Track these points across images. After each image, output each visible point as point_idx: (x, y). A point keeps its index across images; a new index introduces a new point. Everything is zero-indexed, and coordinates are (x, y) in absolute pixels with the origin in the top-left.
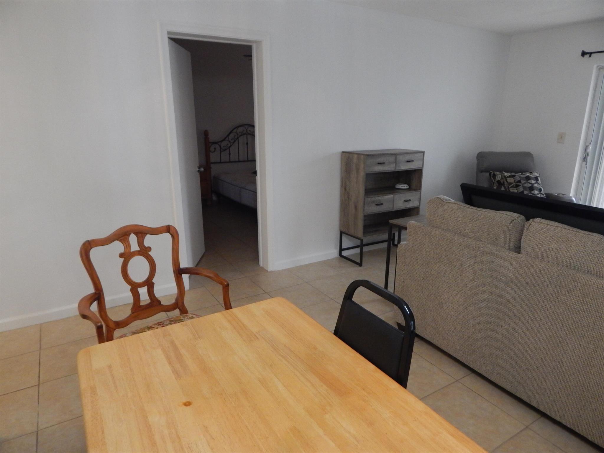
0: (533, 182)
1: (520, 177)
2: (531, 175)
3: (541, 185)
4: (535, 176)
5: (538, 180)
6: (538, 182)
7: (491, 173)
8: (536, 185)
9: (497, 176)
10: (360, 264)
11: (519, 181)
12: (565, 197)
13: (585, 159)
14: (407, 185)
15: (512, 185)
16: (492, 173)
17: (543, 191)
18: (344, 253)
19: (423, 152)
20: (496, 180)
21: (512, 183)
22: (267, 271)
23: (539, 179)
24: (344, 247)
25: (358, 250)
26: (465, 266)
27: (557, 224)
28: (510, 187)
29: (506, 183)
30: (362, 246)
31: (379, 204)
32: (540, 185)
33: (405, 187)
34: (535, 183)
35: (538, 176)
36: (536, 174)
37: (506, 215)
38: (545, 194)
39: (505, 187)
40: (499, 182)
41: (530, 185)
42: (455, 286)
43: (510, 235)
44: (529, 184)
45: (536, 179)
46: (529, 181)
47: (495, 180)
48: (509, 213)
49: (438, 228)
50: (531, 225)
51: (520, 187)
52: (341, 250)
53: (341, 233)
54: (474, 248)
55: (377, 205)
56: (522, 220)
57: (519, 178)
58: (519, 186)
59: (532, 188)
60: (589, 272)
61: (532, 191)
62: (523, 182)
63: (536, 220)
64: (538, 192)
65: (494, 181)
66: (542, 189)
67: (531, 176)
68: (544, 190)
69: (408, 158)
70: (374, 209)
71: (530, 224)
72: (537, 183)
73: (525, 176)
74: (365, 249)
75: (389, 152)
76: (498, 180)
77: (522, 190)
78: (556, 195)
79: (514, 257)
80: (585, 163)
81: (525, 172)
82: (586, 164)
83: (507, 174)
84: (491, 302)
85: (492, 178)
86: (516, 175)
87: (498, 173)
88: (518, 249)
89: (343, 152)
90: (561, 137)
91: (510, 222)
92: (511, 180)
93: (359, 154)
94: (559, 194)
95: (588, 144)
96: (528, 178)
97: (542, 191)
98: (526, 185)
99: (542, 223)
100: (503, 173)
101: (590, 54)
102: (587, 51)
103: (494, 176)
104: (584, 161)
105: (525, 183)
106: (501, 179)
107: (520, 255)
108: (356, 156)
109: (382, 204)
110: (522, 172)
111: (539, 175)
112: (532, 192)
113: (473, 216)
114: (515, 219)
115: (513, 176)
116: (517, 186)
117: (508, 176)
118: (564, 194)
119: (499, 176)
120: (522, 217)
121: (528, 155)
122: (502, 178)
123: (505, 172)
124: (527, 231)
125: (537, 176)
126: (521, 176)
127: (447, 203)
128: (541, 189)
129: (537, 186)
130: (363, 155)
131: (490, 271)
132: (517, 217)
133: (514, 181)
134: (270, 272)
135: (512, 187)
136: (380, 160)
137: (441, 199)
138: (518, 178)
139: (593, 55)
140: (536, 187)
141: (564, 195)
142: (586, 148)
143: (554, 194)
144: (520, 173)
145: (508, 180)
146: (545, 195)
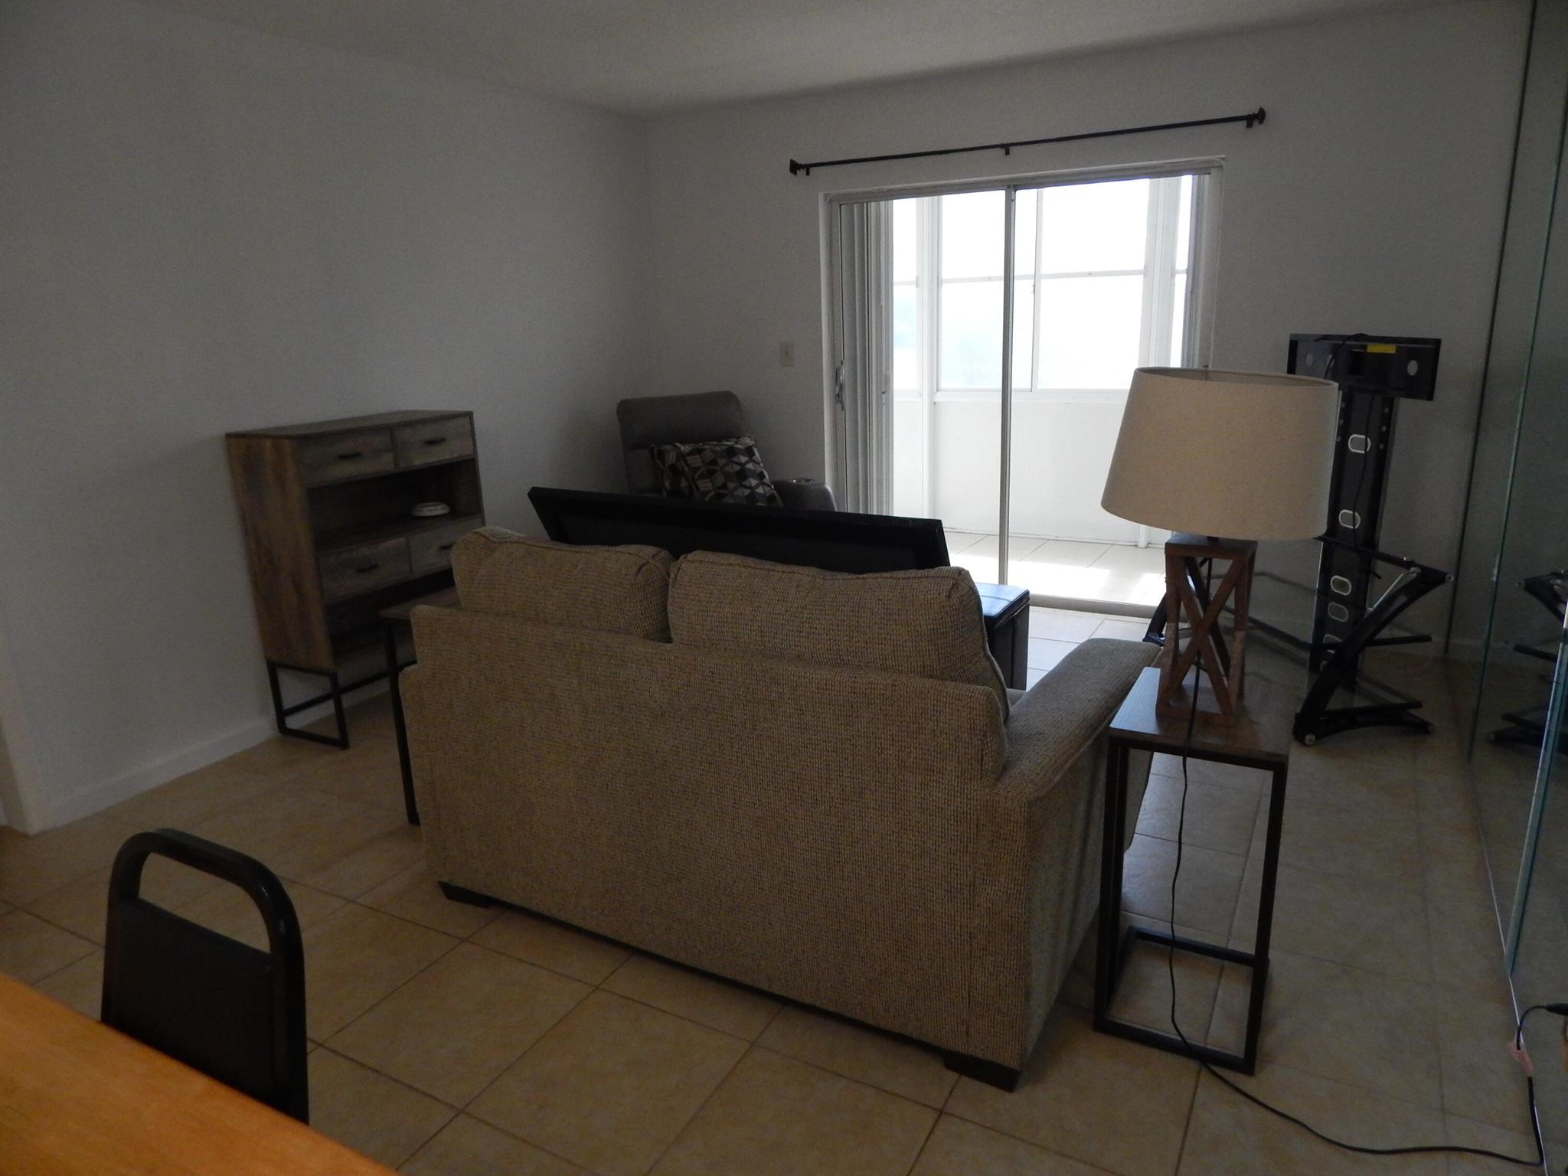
0: (743, 459)
1: (714, 452)
2: (737, 443)
3: (762, 465)
4: (747, 446)
5: (754, 454)
6: (754, 458)
7: (653, 448)
8: (750, 466)
9: (667, 454)
10: (343, 743)
11: (714, 462)
12: (813, 485)
13: (838, 398)
14: (442, 506)
15: (700, 472)
16: (656, 450)
17: (767, 477)
18: (294, 722)
19: (469, 415)
20: (667, 465)
21: (699, 468)
22: (25, 836)
23: (755, 450)
24: (287, 704)
25: (328, 708)
26: (561, 696)
27: (733, 558)
28: (696, 476)
29: (686, 469)
30: (336, 693)
31: (367, 568)
32: (759, 464)
33: (439, 509)
34: (747, 463)
35: (753, 445)
36: (748, 441)
37: (627, 555)
38: (774, 483)
39: (687, 479)
40: (673, 468)
41: (737, 468)
42: (549, 752)
43: (641, 601)
44: (734, 465)
45: (749, 451)
46: (734, 459)
47: (664, 465)
48: (633, 548)
49: (487, 613)
50: (681, 571)
51: (718, 474)
52: (282, 714)
53: (273, 669)
54: (572, 648)
55: (360, 571)
56: (663, 561)
57: (710, 453)
58: (715, 471)
59: (742, 475)
60: (799, 657)
61: (744, 480)
62: (722, 462)
63: (691, 556)
64: (757, 482)
65: (662, 468)
66: (766, 474)
67: (738, 446)
68: (769, 475)
69: (428, 433)
70: (350, 585)
71: (679, 569)
72: (754, 461)
73: (724, 448)
74: (347, 701)
75: (368, 424)
76: (670, 463)
77: (723, 481)
78: (792, 483)
79: (656, 654)
80: (839, 406)
81: (728, 438)
82: (843, 408)
83: (685, 448)
84: (632, 772)
85: (658, 461)
86: (707, 447)
87: (668, 447)
88: (664, 633)
89: (229, 436)
90: (786, 353)
91: (635, 570)
92: (695, 461)
93: (277, 437)
94: (799, 480)
95: (838, 364)
96: (731, 452)
97: (764, 477)
98: (728, 469)
99: (701, 561)
100: (676, 446)
101: (808, 168)
102: (800, 161)
103: (661, 455)
104: (838, 402)
105: (726, 465)
106: (677, 461)
107: (668, 646)
108: (268, 443)
109: (375, 567)
110: (720, 438)
111: (753, 443)
112: (744, 483)
113: (560, 570)
114: (648, 562)
115: (699, 451)
116: (711, 474)
117: (687, 451)
118: (809, 478)
119: (671, 453)
120: (664, 553)
121: (727, 398)
122: (678, 459)
123: (682, 443)
124: (673, 587)
125: (750, 444)
126: (718, 449)
127: (500, 543)
128: (762, 472)
129: (753, 468)
130: (288, 437)
131: (616, 698)
132: (651, 555)
133: (703, 462)
134: (36, 836)
135: (702, 476)
136: (347, 446)
137: (485, 537)
138: (708, 455)
139: (813, 170)
140: (750, 470)
141: (809, 480)
142: (836, 374)
143: (790, 481)
144: (715, 443)
145: (689, 462)
146: (773, 487)
